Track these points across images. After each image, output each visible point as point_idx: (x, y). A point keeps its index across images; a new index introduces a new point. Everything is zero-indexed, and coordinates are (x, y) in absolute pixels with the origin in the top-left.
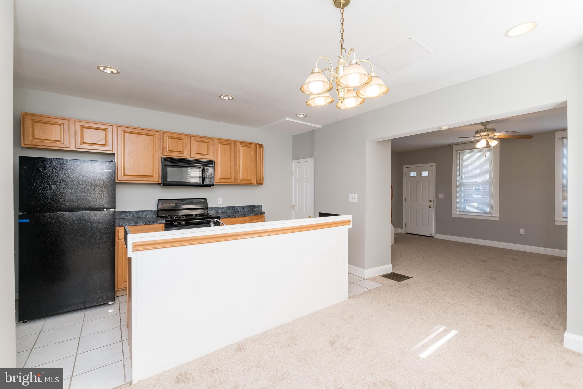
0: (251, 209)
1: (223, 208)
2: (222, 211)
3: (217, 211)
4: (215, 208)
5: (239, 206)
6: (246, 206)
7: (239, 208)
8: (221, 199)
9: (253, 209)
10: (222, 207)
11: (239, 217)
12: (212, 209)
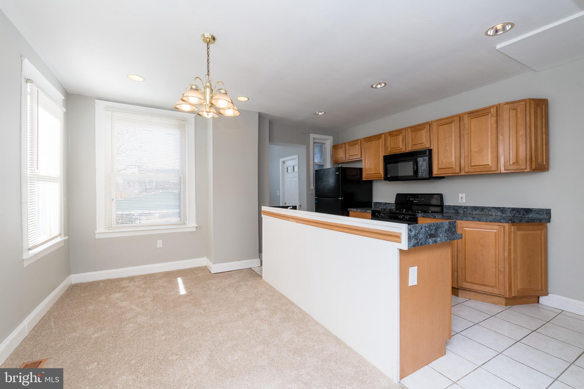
0: (520, 214)
1: (466, 208)
2: (464, 211)
3: (456, 210)
4: (453, 206)
5: (493, 208)
6: (509, 208)
7: (494, 210)
8: (464, 195)
9: (523, 215)
10: (465, 206)
11: (440, 219)
12: (450, 208)
